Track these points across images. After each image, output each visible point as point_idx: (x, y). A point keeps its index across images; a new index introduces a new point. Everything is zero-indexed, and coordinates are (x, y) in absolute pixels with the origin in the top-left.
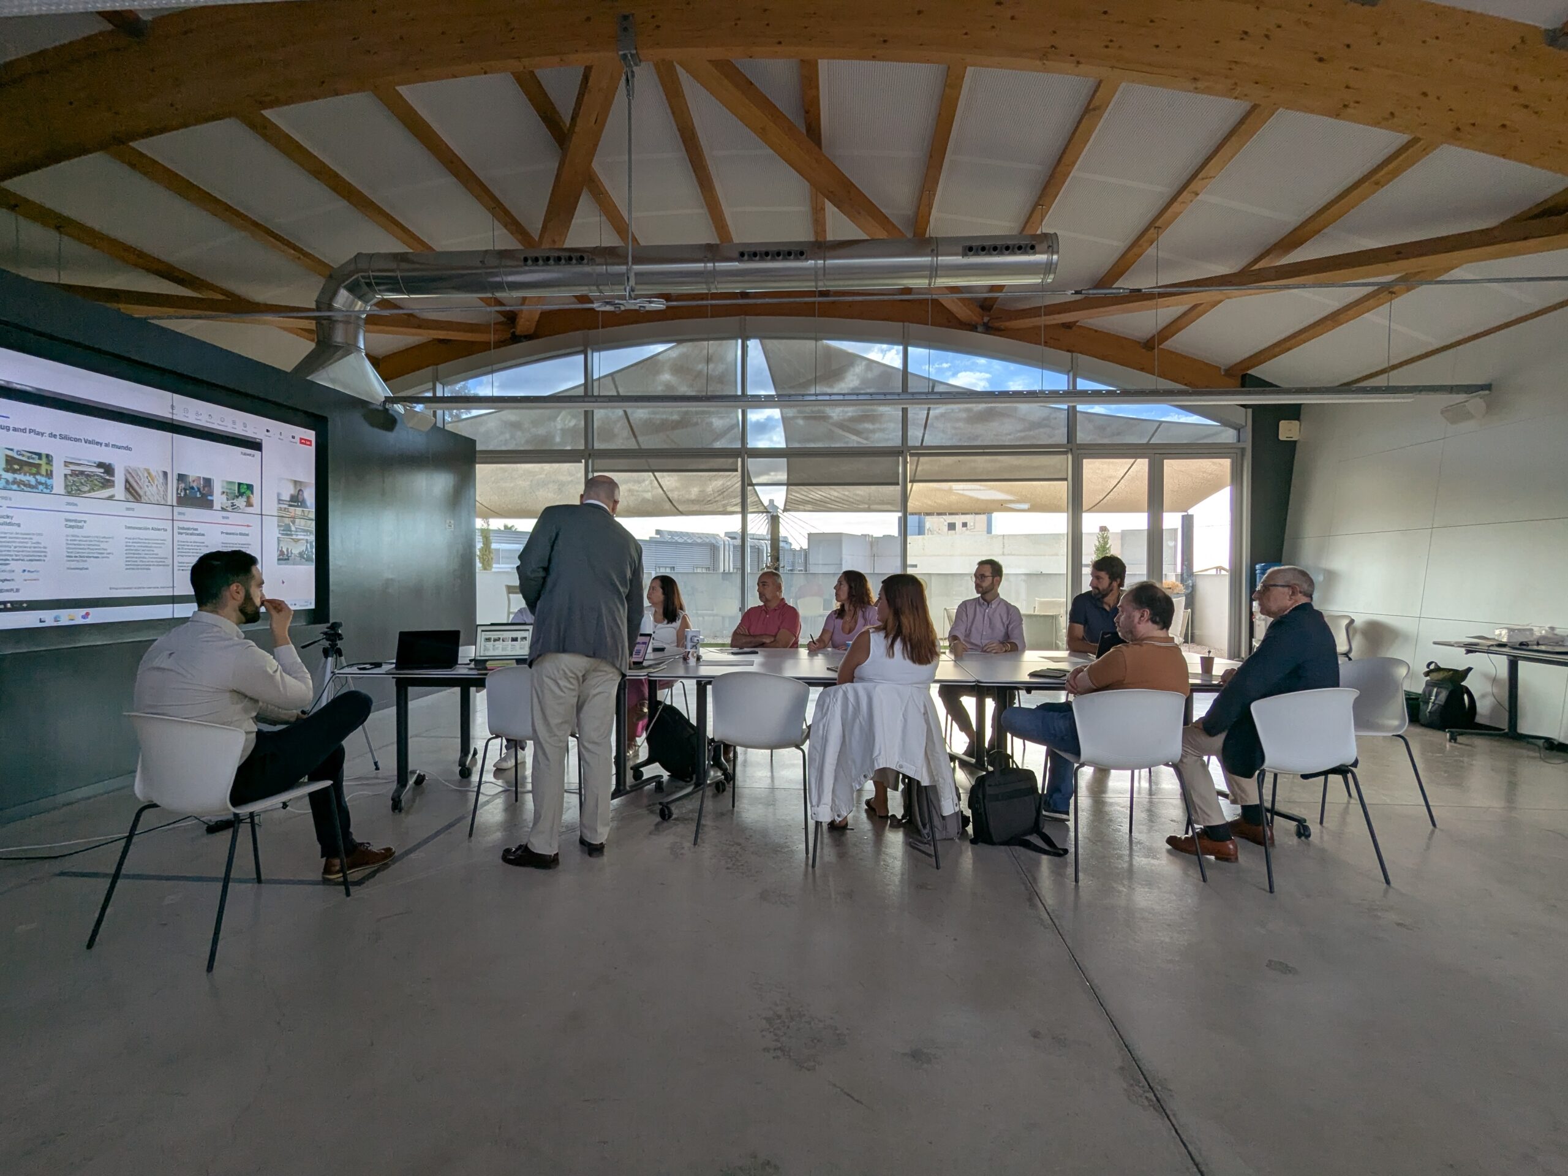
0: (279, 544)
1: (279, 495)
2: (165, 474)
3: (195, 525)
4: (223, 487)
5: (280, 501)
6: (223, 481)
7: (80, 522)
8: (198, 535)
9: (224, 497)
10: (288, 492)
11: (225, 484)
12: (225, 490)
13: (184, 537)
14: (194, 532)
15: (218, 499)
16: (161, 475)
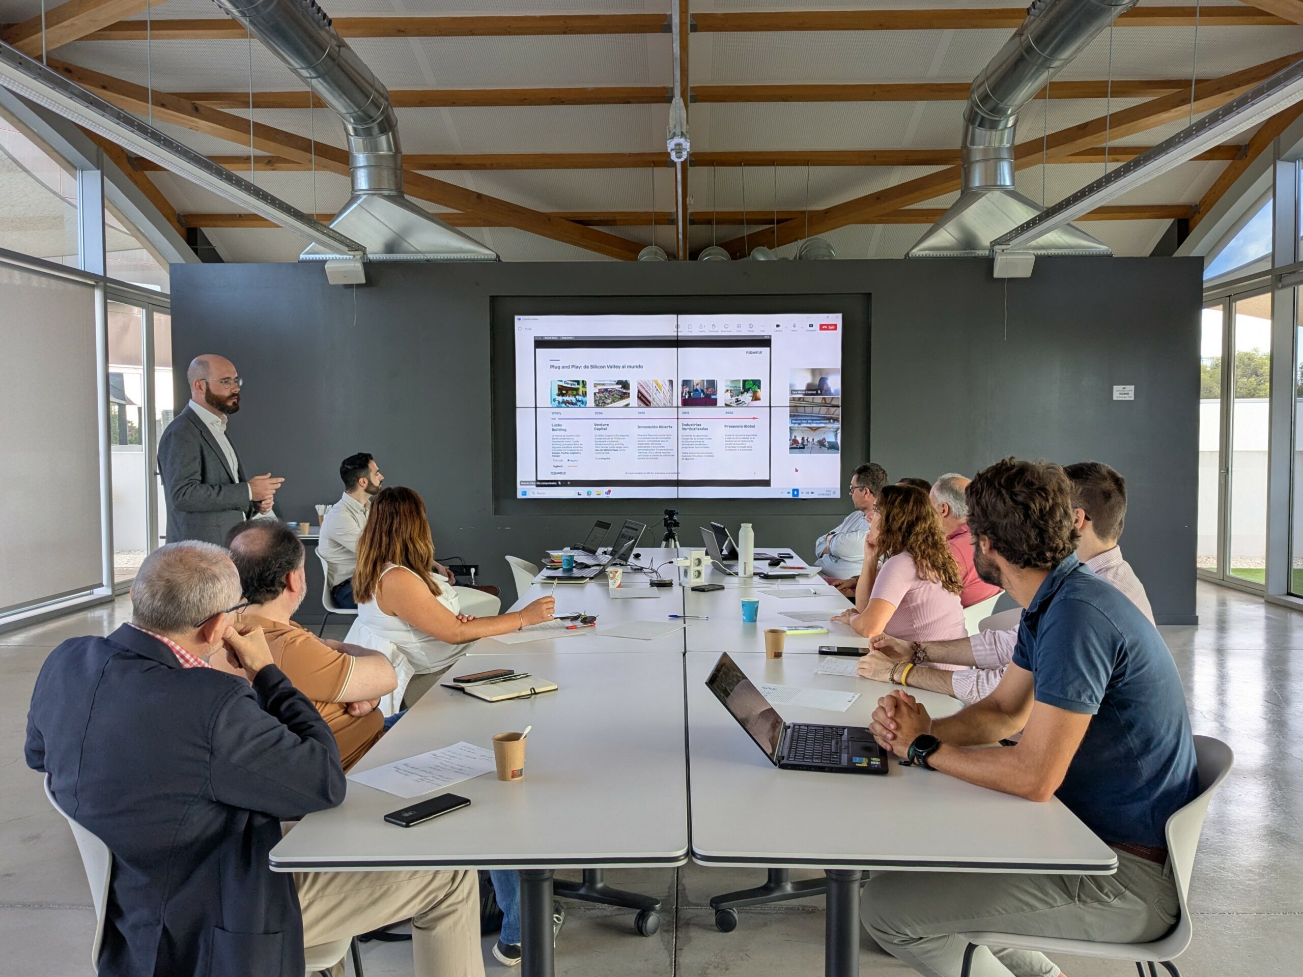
0: (791, 433)
1: (791, 386)
2: (671, 382)
3: (698, 422)
4: (726, 386)
5: (792, 392)
6: (727, 381)
7: (604, 425)
8: (703, 429)
9: (729, 394)
10: (803, 381)
11: (729, 383)
12: (729, 388)
13: (687, 432)
14: (699, 427)
15: (722, 396)
16: (667, 383)
